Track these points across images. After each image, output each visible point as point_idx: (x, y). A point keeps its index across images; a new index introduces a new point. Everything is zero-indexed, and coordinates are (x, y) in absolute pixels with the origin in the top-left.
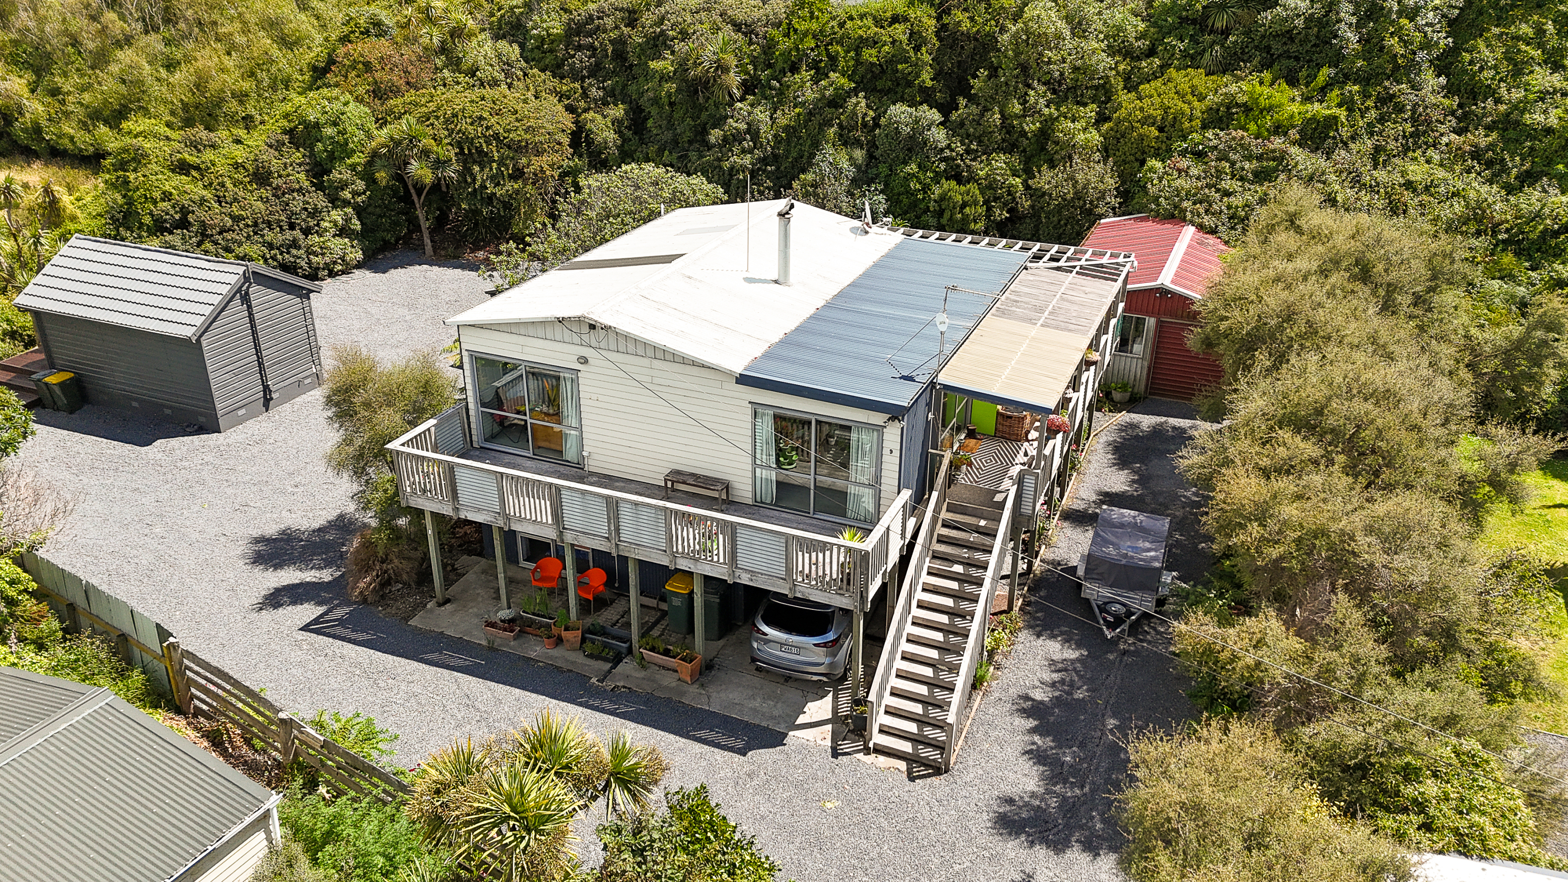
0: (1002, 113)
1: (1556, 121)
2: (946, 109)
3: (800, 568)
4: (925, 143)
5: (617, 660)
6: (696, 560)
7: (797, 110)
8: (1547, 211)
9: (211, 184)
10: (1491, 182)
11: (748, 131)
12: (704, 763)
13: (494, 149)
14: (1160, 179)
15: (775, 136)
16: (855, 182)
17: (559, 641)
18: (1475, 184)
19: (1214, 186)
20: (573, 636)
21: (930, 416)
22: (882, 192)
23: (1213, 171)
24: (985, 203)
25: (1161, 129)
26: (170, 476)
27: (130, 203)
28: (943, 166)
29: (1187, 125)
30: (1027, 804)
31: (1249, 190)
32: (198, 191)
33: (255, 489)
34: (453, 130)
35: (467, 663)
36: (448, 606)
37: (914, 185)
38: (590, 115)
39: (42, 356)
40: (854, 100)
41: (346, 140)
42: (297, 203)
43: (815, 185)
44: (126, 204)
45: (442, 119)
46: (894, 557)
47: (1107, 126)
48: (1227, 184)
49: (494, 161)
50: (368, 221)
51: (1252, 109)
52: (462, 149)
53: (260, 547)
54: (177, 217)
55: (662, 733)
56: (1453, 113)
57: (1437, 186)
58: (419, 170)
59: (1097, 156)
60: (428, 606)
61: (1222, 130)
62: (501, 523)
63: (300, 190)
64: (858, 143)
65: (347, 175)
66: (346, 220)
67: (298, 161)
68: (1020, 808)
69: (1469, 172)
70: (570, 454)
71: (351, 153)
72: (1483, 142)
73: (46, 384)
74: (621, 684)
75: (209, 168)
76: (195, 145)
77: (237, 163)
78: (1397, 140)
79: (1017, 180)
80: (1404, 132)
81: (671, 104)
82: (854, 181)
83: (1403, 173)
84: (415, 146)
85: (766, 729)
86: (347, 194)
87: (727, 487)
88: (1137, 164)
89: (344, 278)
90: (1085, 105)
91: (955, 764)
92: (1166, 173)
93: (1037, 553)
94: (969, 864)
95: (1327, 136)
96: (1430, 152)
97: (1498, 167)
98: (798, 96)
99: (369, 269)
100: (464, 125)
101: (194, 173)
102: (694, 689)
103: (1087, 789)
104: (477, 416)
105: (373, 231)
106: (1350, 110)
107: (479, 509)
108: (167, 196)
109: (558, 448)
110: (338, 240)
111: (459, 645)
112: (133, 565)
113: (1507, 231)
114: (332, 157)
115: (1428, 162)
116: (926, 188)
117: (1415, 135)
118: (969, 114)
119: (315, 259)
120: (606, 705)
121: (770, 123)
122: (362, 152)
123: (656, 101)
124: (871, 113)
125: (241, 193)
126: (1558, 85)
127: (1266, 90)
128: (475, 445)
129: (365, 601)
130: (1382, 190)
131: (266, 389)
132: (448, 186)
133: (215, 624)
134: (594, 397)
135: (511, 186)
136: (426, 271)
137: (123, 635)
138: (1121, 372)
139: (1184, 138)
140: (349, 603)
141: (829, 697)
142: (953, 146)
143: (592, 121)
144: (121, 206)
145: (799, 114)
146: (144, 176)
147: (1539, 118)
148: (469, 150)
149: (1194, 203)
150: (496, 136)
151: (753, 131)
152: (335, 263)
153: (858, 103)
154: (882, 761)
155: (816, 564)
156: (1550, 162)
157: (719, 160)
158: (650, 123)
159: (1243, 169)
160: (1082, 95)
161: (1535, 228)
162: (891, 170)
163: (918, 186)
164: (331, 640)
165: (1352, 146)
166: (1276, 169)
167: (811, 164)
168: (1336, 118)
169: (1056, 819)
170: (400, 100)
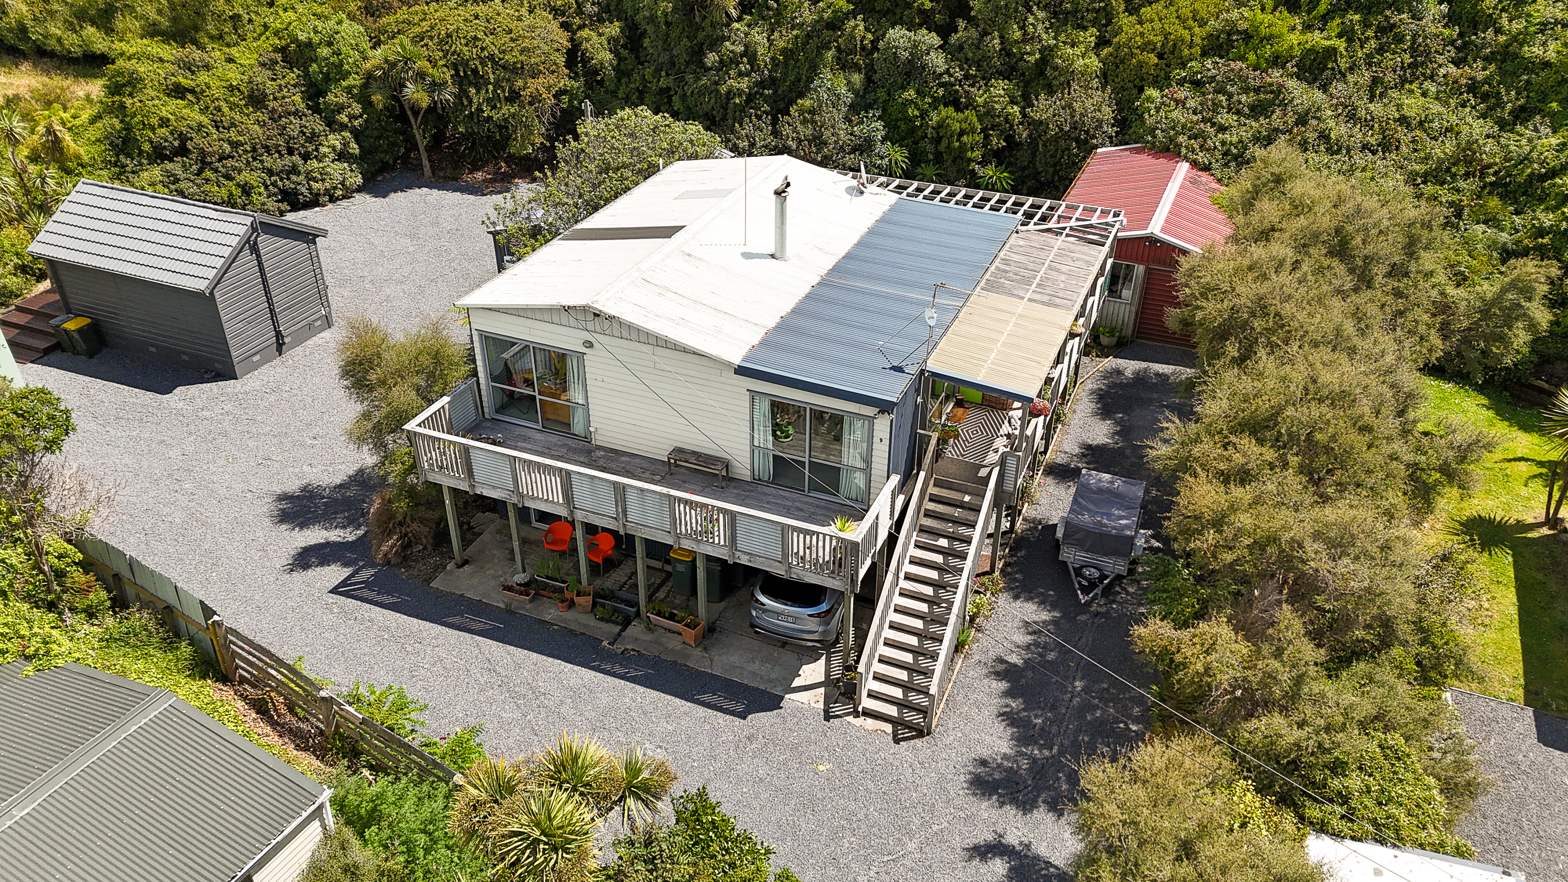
0: (1002, 37)
1: (1554, 55)
2: (945, 31)
3: (795, 550)
4: (924, 68)
5: (626, 623)
6: (699, 541)
7: (795, 32)
8: (1535, 155)
9: (207, 108)
10: (1484, 116)
11: (744, 54)
12: (707, 727)
13: (490, 71)
14: (1158, 109)
15: (773, 59)
16: (853, 108)
17: (572, 604)
18: (1469, 120)
19: (1210, 120)
20: (585, 601)
21: (919, 400)
22: (880, 118)
23: (1210, 103)
24: (982, 130)
25: (1160, 56)
26: (193, 427)
27: (128, 128)
28: (941, 92)
29: (1186, 52)
30: (999, 766)
31: (1245, 125)
32: (195, 116)
33: (275, 441)
34: (448, 51)
35: (487, 627)
36: (466, 567)
37: (912, 112)
38: (585, 33)
39: (57, 297)
40: (852, 23)
41: (341, 61)
42: (294, 126)
43: (812, 112)
44: (125, 129)
45: (436, 40)
46: (883, 536)
47: (1106, 51)
48: (1225, 118)
49: (490, 83)
50: (366, 144)
51: (1252, 37)
52: (457, 71)
53: (284, 505)
54: (176, 144)
55: (669, 697)
56: (1452, 43)
57: (1431, 121)
58: (413, 92)
59: (1095, 83)
60: (448, 568)
61: (1221, 57)
62: (515, 500)
63: (296, 114)
64: (857, 68)
65: (343, 99)
66: (344, 145)
67: (292, 82)
68: (993, 769)
69: (1464, 106)
70: (578, 428)
71: (345, 75)
72: (1480, 76)
73: (65, 330)
74: (629, 647)
75: (204, 91)
76: (189, 67)
77: (231, 85)
78: (1395, 71)
79: (1015, 108)
80: (1402, 63)
81: (668, 24)
82: (851, 107)
83: (1399, 107)
84: (410, 69)
85: (764, 692)
86: (343, 118)
87: (727, 466)
88: (1135, 91)
89: (344, 203)
90: (1085, 29)
91: (936, 727)
92: (1163, 103)
93: (1020, 511)
94: (945, 824)
95: (1325, 68)
96: (1427, 84)
97: (1493, 100)
98: (796, 17)
99: (369, 193)
100: (459, 46)
101: (189, 96)
102: (698, 652)
103: (1055, 751)
104: (488, 390)
105: (370, 152)
106: (1350, 41)
107: (494, 487)
108: (164, 122)
109: (566, 421)
110: (338, 165)
111: (479, 608)
112: (167, 524)
113: (1495, 173)
114: (327, 78)
115: (1424, 94)
116: (924, 114)
117: (1413, 66)
118: (968, 38)
119: (315, 185)
120: (617, 669)
121: (767, 45)
122: (357, 73)
123: (652, 19)
124: (870, 36)
125: (238, 117)
126: (1560, 15)
127: (1267, 18)
128: (487, 416)
129: (388, 563)
130: (1376, 125)
131: (279, 335)
132: (443, 108)
133: (250, 586)
134: (600, 378)
135: (507, 110)
136: (426, 195)
137: (168, 607)
138: (1110, 317)
139: (1183, 66)
140: (373, 565)
141: (823, 660)
142: (952, 71)
143: (588, 40)
144: (119, 132)
145: (797, 37)
146: (141, 101)
147: (1537, 50)
148: (465, 72)
149: (1190, 138)
150: (491, 57)
151: (750, 53)
152: (335, 188)
153: (857, 26)
154: (870, 723)
155: (810, 548)
156: (1544, 99)
157: (716, 83)
158: (646, 42)
159: (1240, 102)
160: (1082, 18)
161: (1523, 171)
162: (889, 95)
163: (916, 113)
164: (359, 603)
165: (1350, 78)
166: (1272, 103)
167: (809, 89)
168: (1335, 49)
169: (1025, 781)
170: (392, 18)
